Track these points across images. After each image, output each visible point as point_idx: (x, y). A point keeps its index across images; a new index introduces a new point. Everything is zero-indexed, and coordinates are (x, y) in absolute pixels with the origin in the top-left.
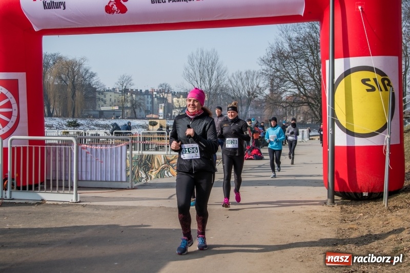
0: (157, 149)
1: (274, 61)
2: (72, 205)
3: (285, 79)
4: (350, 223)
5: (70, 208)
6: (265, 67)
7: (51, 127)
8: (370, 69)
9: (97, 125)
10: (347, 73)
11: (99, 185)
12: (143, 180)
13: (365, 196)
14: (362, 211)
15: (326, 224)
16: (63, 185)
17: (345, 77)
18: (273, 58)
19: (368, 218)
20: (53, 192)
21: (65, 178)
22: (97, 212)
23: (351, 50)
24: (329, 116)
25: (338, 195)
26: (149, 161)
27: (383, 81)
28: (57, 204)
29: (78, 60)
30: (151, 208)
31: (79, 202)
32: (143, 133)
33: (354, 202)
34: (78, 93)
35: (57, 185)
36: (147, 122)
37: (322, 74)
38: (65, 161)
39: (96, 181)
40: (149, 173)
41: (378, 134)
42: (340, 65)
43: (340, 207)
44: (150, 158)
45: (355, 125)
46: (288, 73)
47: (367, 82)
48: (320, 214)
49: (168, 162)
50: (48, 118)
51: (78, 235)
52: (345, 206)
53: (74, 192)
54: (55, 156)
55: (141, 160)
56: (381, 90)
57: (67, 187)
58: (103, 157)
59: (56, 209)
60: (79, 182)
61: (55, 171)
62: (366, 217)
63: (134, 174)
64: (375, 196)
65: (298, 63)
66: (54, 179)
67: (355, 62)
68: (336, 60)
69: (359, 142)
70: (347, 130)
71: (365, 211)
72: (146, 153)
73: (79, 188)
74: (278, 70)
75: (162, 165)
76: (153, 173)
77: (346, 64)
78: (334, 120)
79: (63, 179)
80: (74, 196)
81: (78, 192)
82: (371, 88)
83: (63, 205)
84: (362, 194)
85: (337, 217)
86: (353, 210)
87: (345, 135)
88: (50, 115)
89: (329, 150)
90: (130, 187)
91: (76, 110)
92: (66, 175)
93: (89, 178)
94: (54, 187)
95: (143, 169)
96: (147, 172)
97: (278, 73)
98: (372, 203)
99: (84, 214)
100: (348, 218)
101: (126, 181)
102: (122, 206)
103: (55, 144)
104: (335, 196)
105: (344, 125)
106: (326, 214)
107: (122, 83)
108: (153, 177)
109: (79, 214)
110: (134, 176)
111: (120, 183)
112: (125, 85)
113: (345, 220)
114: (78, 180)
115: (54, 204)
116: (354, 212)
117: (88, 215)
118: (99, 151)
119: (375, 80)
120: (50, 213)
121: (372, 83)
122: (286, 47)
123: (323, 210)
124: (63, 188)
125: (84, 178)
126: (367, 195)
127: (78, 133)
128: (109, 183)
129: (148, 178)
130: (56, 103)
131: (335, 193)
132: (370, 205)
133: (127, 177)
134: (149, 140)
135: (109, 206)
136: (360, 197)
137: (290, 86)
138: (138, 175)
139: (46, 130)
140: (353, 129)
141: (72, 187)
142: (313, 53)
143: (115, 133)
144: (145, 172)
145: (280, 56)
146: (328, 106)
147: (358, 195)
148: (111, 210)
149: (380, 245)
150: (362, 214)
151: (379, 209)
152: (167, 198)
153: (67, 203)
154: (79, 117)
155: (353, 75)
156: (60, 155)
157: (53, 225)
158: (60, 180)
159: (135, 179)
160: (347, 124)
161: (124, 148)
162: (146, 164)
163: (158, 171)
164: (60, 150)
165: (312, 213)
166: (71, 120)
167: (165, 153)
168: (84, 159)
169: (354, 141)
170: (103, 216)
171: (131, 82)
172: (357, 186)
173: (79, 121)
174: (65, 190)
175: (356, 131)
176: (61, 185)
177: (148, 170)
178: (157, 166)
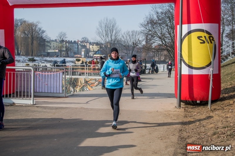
0: (80, 75)
1: (148, 25)
2: (31, 106)
3: (154, 36)
4: (189, 118)
5: (30, 108)
6: (143, 29)
7: (19, 61)
8: (202, 31)
9: (46, 61)
10: (189, 33)
11: (46, 95)
12: (72, 92)
13: (198, 103)
14: (196, 111)
15: (175, 118)
16: (26, 95)
17: (188, 35)
18: (148, 23)
19: (199, 115)
20: (20, 98)
21: (27, 91)
22: (45, 110)
23: (192, 20)
24: (178, 57)
25: (183, 102)
26: (75, 81)
27: (209, 37)
28: (22, 106)
29: (35, 23)
30: (76, 108)
31: (35, 104)
32: (72, 66)
33: (192, 106)
34: (35, 42)
35: (22, 95)
36: (75, 59)
37: (175, 33)
38: (27, 81)
39: (45, 92)
40: (75, 89)
41: (206, 68)
42: (185, 28)
43: (184, 109)
44: (76, 80)
45: (193, 63)
46: (156, 32)
47: (200, 38)
48: (173, 113)
49: (86, 82)
50: (17, 56)
51: (34, 123)
52: (186, 109)
53: (32, 98)
54: (21, 78)
55: (71, 81)
56: (208, 43)
57: (28, 96)
58: (49, 79)
59: (21, 108)
60: (35, 93)
61: (21, 86)
62: (199, 114)
63: (67, 89)
64: (204, 103)
65: (162, 27)
66: (20, 91)
67: (194, 26)
68: (183, 25)
69: (195, 72)
70: (188, 65)
71: (198, 111)
72: (74, 77)
73: (35, 96)
74: (150, 31)
75: (83, 84)
76: (78, 88)
77: (189, 27)
78: (182, 59)
79: (26, 91)
80: (32, 101)
81: (34, 99)
82: (202, 42)
83: (26, 106)
84: (196, 101)
85: (182, 115)
86: (191, 111)
87: (188, 68)
88: (19, 54)
89: (178, 76)
90: (64, 96)
91: (34, 52)
92: (27, 89)
93: (41, 91)
94: (20, 96)
95: (72, 86)
96: (74, 88)
97: (150, 32)
98: (202, 107)
99: (37, 111)
100: (188, 115)
101: (62, 93)
102: (59, 107)
103: (21, 71)
104: (181, 103)
105: (187, 63)
106: (176, 113)
107: (60, 37)
108: (78, 90)
109: (35, 111)
110: (67, 90)
111: (59, 94)
112: (62, 38)
113: (186, 116)
114: (34, 92)
115: (20, 106)
116: (192, 112)
117: (40, 112)
118: (47, 76)
119: (205, 37)
120: (18, 111)
121: (203, 39)
122: (155, 17)
123: (174, 110)
124: (26, 96)
125: (38, 91)
126: (199, 102)
127: (35, 65)
128: (52, 94)
129: (75, 91)
130: (22, 48)
131: (181, 101)
132: (201, 108)
133: (63, 90)
134: (76, 69)
135: (52, 107)
136: (195, 103)
137: (157, 40)
138: (69, 89)
139: (16, 63)
140: (192, 65)
141: (31, 96)
142: (170, 21)
143: (56, 65)
144: (73, 88)
145: (152, 22)
146: (178, 51)
147: (194, 102)
148: (53, 109)
149: (206, 131)
150: (196, 113)
151: (206, 110)
152: (86, 103)
153: (28, 105)
154: (35, 56)
155: (192, 34)
156: (24, 78)
157: (20, 117)
158: (24, 92)
159: (67, 92)
160: (189, 62)
161: (61, 74)
162: (74, 83)
163: (80, 87)
164: (24, 74)
165: (168, 112)
166: (31, 57)
167: (85, 77)
168: (38, 80)
169: (193, 71)
170: (48, 113)
171: (66, 36)
172: (193, 97)
173: (36, 58)
174: (27, 97)
175: (193, 66)
176: (24, 95)
177: (75, 87)
178: (80, 85)
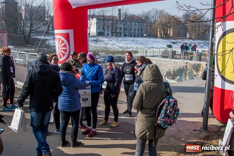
26: (198, 66)
40: (198, 73)
44: (199, 65)
55: (195, 66)
63: (191, 72)
72: (198, 62)
76: (200, 73)
95: (196, 70)
108: (200, 74)
110: (191, 73)
129: (197, 75)
138: (193, 73)
143: (184, 52)
144: (196, 72)
159: (191, 75)
162: (197, 68)
177: (198, 71)
178: (202, 70)
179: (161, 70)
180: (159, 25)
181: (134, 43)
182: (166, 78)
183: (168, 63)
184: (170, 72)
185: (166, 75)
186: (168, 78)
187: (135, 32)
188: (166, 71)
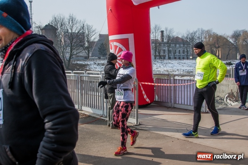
11: (186, 107)
21: (168, 101)
31: (139, 125)
39: (184, 104)
60: (175, 104)
90: (204, 111)
93: (180, 102)
166: (228, 62)
168: (180, 89)
173: (232, 62)
179: (222, 91)
180: (206, 45)
181: (181, 66)
182: (228, 100)
183: (230, 83)
184: (233, 93)
185: (228, 96)
186: (230, 100)
187: (179, 55)
188: (228, 92)
